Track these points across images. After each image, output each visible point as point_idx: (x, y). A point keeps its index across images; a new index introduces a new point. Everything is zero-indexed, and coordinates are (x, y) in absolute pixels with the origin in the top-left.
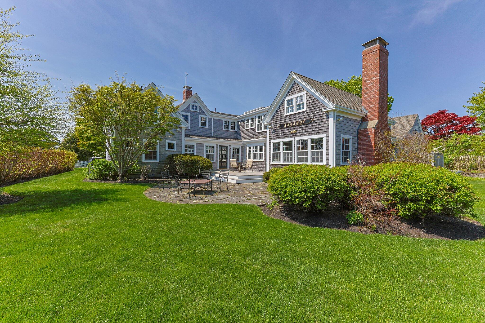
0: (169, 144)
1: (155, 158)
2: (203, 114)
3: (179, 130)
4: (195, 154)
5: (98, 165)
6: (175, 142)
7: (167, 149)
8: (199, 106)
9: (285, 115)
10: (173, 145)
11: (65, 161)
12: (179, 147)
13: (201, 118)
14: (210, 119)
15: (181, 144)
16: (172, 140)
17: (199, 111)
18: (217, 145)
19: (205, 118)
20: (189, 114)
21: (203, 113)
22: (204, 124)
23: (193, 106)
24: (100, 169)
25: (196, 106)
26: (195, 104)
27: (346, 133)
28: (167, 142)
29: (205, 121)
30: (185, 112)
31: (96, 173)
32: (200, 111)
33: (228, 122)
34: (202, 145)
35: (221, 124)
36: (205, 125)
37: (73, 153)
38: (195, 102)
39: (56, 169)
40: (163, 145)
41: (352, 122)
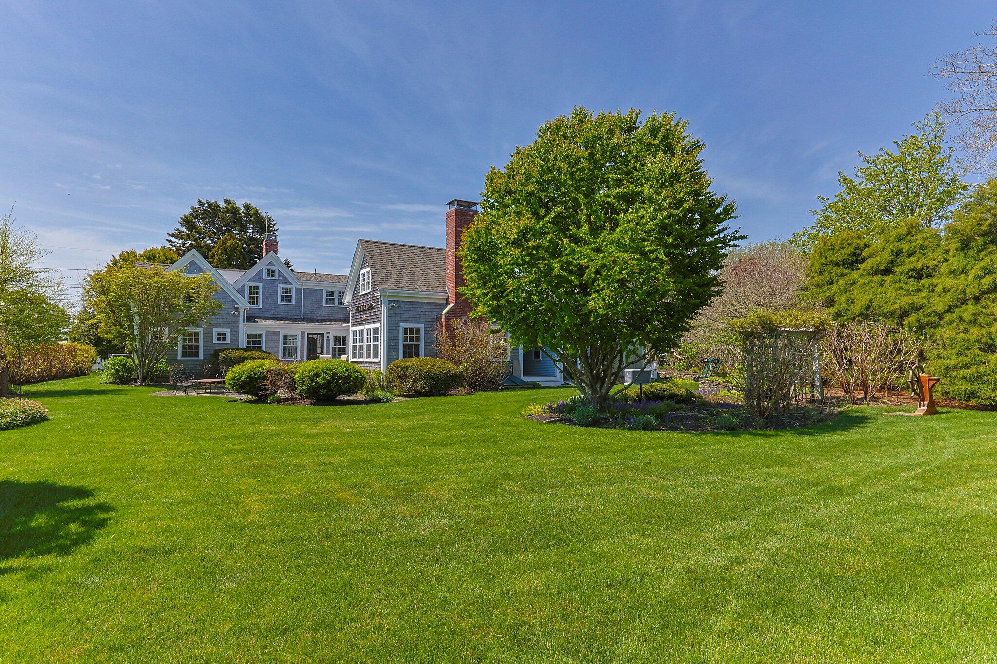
0: (219, 334)
1: (197, 355)
2: (286, 283)
3: (234, 313)
4: (264, 349)
5: (114, 365)
6: (228, 331)
7: (215, 341)
8: (279, 271)
9: (360, 294)
10: (224, 334)
11: (78, 359)
12: (234, 338)
13: (283, 289)
14: (298, 290)
15: (237, 333)
16: (223, 327)
17: (279, 277)
18: (303, 333)
19: (290, 289)
20: (261, 285)
21: (286, 281)
22: (286, 298)
23: (268, 271)
24: (116, 369)
25: (273, 271)
26: (271, 268)
27: (406, 321)
28: (216, 331)
29: (290, 293)
30: (254, 281)
31: (112, 374)
32: (281, 278)
33: (334, 292)
34: (277, 333)
35: (319, 296)
36: (290, 300)
37: (89, 347)
38: (271, 264)
39: (64, 371)
40: (208, 335)
41: (424, 307)
